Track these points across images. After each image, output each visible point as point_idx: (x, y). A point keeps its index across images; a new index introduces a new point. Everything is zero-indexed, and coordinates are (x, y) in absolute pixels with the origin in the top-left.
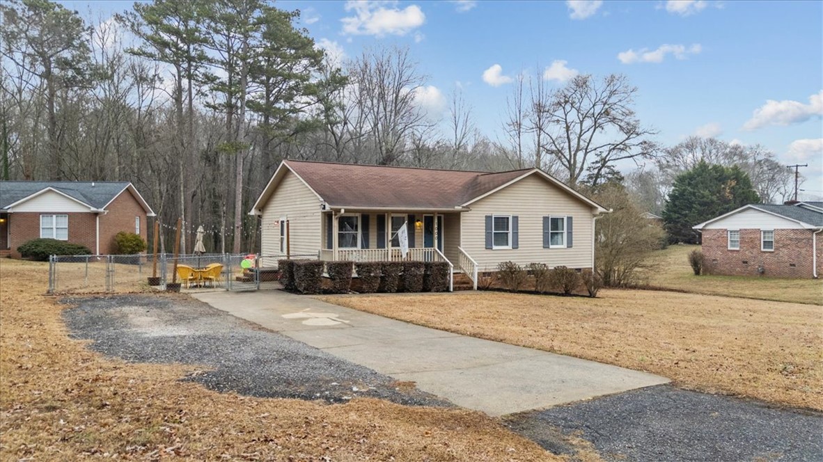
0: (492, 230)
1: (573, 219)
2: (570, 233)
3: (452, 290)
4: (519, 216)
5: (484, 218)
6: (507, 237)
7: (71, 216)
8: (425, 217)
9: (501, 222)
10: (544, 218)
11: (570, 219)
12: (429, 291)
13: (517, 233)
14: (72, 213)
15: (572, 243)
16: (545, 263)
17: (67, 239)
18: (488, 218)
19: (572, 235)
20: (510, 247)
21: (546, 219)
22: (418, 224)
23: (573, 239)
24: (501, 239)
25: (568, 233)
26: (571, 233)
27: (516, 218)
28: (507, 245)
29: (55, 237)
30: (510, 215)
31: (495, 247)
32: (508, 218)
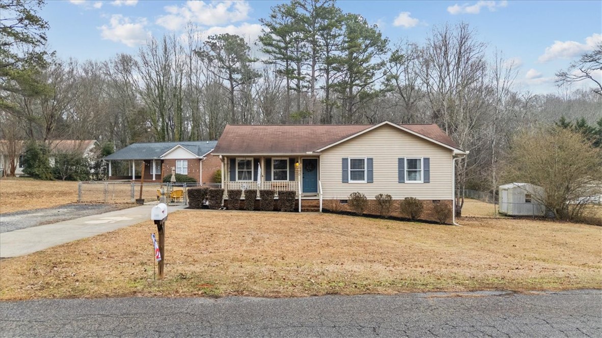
0: (348, 168)
1: (430, 160)
2: (427, 172)
3: (300, 210)
4: (374, 158)
5: (341, 160)
6: (364, 174)
7: (189, 160)
8: (303, 159)
9: (357, 163)
10: (400, 159)
11: (427, 160)
12: (279, 210)
13: (372, 171)
14: (190, 159)
15: (429, 179)
16: (391, 194)
17: (187, 174)
18: (345, 160)
19: (429, 173)
20: (365, 181)
21: (401, 161)
22: (297, 164)
23: (431, 176)
24: (357, 175)
25: (425, 171)
26: (429, 171)
27: (370, 160)
28: (364, 180)
29: (182, 173)
30: (365, 157)
31: (350, 181)
32: (364, 160)
